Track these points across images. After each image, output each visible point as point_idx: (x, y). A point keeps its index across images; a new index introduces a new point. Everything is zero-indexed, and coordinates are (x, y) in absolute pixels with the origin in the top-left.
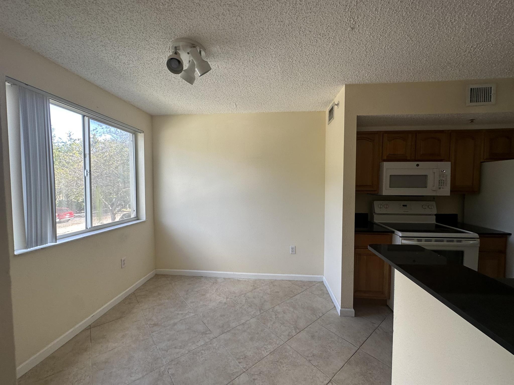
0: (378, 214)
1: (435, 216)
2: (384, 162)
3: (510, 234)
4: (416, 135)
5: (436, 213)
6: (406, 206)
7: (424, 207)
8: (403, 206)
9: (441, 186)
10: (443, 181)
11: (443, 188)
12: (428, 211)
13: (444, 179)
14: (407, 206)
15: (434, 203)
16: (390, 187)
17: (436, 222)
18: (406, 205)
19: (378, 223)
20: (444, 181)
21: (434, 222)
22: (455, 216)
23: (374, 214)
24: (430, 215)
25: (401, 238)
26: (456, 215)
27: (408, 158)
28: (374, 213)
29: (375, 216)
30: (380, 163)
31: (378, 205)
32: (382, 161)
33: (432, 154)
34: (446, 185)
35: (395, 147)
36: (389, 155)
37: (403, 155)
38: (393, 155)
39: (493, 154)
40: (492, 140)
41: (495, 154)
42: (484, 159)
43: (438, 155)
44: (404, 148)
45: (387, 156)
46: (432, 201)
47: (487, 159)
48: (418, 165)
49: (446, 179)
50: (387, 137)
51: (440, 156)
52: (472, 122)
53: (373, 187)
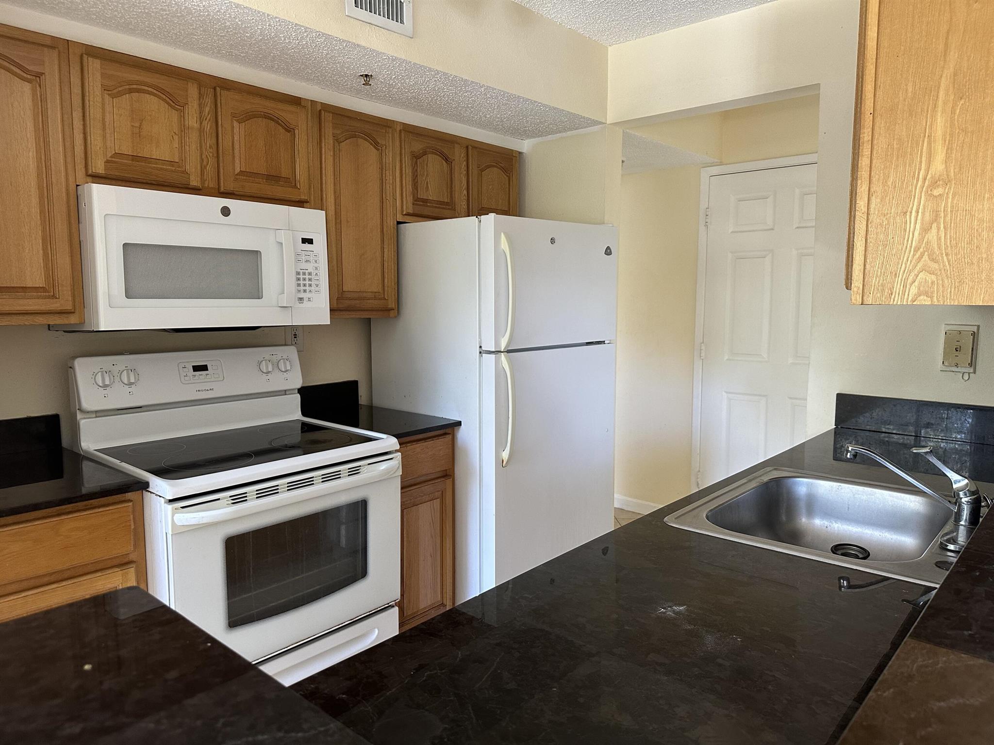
0: (96, 412)
1: (299, 396)
2: (94, 186)
3: (459, 424)
4: (215, 96)
5: (299, 386)
6: (204, 368)
7: (263, 367)
8: (196, 368)
9: (305, 291)
10: (307, 277)
11: (309, 299)
12: (278, 382)
13: (310, 267)
14: (207, 370)
15: (291, 352)
16: (128, 296)
17: (304, 413)
18: (206, 365)
19: (95, 452)
20: (310, 274)
21: (297, 415)
22: (351, 387)
23: (79, 416)
24: (285, 393)
25: (170, 507)
26: (355, 383)
27: (194, 182)
28: (80, 409)
29: (82, 422)
30: (77, 186)
31: (95, 374)
32: (89, 179)
33: (273, 178)
34: (317, 289)
35: (137, 125)
36: (111, 157)
37: (173, 166)
38: (133, 160)
39: (417, 201)
40: (416, 157)
41: (425, 201)
42: (404, 213)
43: (290, 182)
44: (174, 137)
45: (107, 162)
46: (285, 345)
47: (408, 214)
48: (226, 211)
49: (316, 268)
50: (102, 75)
51: (295, 186)
52: (366, 84)
53: (58, 297)
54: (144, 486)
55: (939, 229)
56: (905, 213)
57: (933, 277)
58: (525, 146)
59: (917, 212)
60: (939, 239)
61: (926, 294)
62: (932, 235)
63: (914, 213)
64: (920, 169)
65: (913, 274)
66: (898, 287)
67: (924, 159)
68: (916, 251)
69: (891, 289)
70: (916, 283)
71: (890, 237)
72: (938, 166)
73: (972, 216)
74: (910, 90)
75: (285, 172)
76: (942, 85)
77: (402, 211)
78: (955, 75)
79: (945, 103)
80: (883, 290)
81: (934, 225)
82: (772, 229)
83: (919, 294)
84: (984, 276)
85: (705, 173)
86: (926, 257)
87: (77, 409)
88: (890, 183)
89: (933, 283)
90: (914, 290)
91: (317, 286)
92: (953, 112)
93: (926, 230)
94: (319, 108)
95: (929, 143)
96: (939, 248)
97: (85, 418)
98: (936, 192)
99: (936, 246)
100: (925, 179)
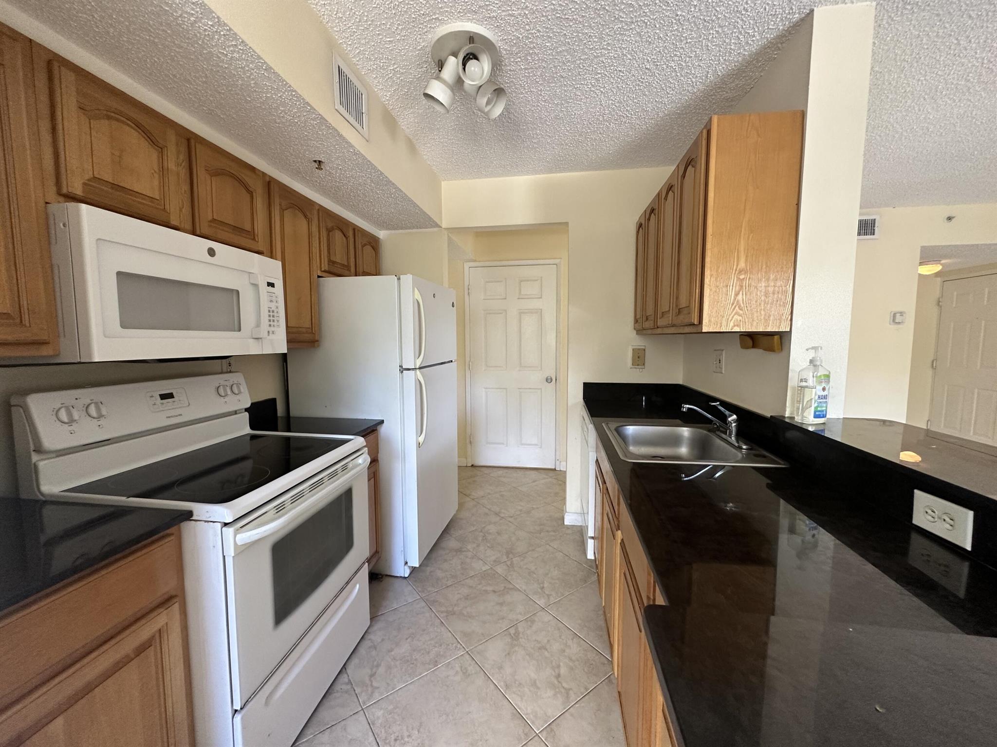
0: (59, 451)
1: (248, 413)
3: (382, 422)
4: (189, 146)
5: (248, 405)
6: (170, 396)
7: (221, 392)
8: (164, 397)
9: (270, 325)
10: (271, 314)
11: (273, 332)
13: (273, 306)
14: (172, 397)
16: (123, 326)
17: (252, 427)
18: (172, 393)
20: (273, 312)
21: (247, 430)
23: (35, 458)
24: (235, 413)
25: (229, 530)
26: (273, 401)
27: (174, 222)
28: (39, 450)
29: (41, 465)
30: (47, 203)
31: (55, 410)
32: (61, 199)
33: (238, 230)
34: (278, 324)
35: (117, 153)
36: (88, 180)
37: (152, 202)
38: (112, 188)
39: (331, 262)
40: (329, 231)
41: (334, 263)
42: (323, 270)
43: (251, 235)
44: (154, 174)
45: (84, 184)
46: (222, 373)
47: (325, 271)
48: (211, 252)
49: (277, 307)
50: (78, 92)
51: (254, 239)
52: (319, 168)
53: (28, 325)
54: (188, 515)
55: (743, 294)
56: (727, 286)
57: (741, 318)
58: (382, 234)
59: (733, 286)
60: (743, 300)
61: (737, 326)
62: (740, 297)
63: (731, 287)
64: (734, 265)
65: (731, 316)
66: (724, 323)
67: (735, 260)
68: (733, 304)
69: (721, 324)
70: (733, 321)
71: (720, 298)
72: (742, 265)
73: (757, 289)
74: (729, 226)
75: (248, 227)
76: (743, 226)
77: (321, 268)
78: (749, 221)
79: (744, 234)
80: (717, 324)
81: (741, 293)
82: (505, 299)
83: (735, 326)
84: (762, 317)
85: (467, 265)
86: (737, 308)
87: (32, 451)
88: (719, 271)
89: (740, 321)
90: (732, 324)
91: (278, 321)
92: (748, 239)
93: (737, 294)
94: (268, 179)
95: (738, 252)
96: (743, 303)
97: (42, 460)
98: (742, 277)
99: (741, 303)
100: (736, 270)
